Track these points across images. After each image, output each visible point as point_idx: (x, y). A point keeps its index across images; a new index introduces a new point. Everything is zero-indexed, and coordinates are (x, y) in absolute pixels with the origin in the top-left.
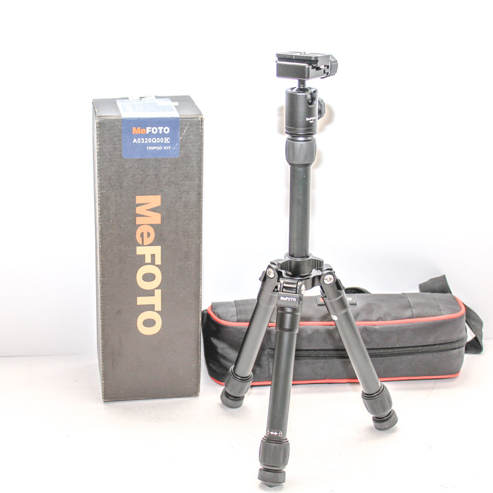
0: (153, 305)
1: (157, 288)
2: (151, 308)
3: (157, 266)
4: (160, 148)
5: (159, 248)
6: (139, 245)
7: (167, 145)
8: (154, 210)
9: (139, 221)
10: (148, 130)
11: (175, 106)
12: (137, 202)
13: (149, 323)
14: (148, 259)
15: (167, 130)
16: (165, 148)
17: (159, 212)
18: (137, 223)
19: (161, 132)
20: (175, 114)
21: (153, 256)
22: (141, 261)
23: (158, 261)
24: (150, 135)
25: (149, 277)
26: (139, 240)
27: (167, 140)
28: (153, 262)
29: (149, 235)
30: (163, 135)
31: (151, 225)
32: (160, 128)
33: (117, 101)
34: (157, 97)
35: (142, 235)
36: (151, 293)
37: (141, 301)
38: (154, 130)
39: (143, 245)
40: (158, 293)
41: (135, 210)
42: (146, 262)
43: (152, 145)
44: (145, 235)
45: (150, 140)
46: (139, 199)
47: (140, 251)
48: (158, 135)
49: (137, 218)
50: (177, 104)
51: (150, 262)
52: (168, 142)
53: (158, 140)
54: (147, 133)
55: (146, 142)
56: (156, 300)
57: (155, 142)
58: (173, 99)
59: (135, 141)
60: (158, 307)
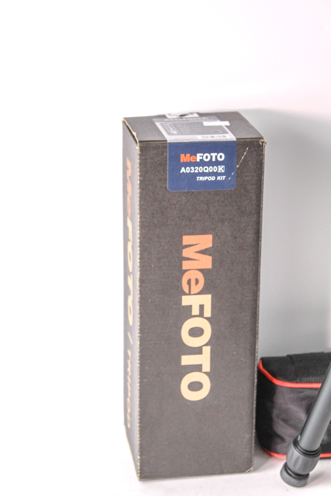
0: (201, 365)
1: (206, 345)
2: (198, 368)
3: (207, 318)
4: (213, 178)
5: (209, 297)
6: (185, 294)
7: (221, 174)
8: (203, 252)
9: (186, 265)
10: (199, 157)
11: (227, 127)
12: (184, 243)
13: (195, 386)
14: (196, 311)
15: (221, 156)
16: (219, 178)
17: (210, 255)
18: (184, 268)
19: (214, 159)
20: (230, 137)
21: (202, 307)
22: (187, 313)
23: (208, 313)
24: (202, 163)
25: (196, 332)
26: (186, 288)
27: (221, 169)
28: (201, 314)
29: (197, 281)
30: (217, 163)
31: (201, 270)
32: (214, 155)
33: (154, 120)
34: (201, 115)
35: (189, 282)
36: (198, 351)
37: (187, 360)
38: (207, 157)
39: (190, 294)
40: (207, 350)
41: (181, 252)
42: (193, 314)
43: (203, 174)
44: (193, 283)
45: (201, 169)
46: (187, 240)
47: (186, 301)
48: (211, 163)
49: (184, 262)
50: (227, 123)
51: (198, 313)
52: (223, 171)
53: (210, 169)
54: (198, 160)
55: (196, 171)
56: (204, 359)
57: (207, 171)
58: (221, 116)
59: (183, 170)
60: (207, 367)
